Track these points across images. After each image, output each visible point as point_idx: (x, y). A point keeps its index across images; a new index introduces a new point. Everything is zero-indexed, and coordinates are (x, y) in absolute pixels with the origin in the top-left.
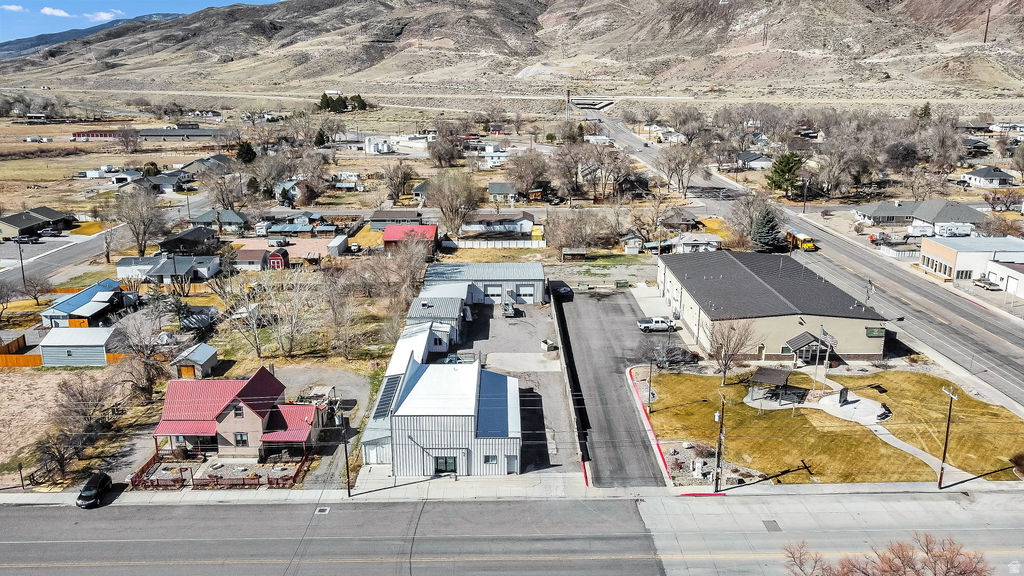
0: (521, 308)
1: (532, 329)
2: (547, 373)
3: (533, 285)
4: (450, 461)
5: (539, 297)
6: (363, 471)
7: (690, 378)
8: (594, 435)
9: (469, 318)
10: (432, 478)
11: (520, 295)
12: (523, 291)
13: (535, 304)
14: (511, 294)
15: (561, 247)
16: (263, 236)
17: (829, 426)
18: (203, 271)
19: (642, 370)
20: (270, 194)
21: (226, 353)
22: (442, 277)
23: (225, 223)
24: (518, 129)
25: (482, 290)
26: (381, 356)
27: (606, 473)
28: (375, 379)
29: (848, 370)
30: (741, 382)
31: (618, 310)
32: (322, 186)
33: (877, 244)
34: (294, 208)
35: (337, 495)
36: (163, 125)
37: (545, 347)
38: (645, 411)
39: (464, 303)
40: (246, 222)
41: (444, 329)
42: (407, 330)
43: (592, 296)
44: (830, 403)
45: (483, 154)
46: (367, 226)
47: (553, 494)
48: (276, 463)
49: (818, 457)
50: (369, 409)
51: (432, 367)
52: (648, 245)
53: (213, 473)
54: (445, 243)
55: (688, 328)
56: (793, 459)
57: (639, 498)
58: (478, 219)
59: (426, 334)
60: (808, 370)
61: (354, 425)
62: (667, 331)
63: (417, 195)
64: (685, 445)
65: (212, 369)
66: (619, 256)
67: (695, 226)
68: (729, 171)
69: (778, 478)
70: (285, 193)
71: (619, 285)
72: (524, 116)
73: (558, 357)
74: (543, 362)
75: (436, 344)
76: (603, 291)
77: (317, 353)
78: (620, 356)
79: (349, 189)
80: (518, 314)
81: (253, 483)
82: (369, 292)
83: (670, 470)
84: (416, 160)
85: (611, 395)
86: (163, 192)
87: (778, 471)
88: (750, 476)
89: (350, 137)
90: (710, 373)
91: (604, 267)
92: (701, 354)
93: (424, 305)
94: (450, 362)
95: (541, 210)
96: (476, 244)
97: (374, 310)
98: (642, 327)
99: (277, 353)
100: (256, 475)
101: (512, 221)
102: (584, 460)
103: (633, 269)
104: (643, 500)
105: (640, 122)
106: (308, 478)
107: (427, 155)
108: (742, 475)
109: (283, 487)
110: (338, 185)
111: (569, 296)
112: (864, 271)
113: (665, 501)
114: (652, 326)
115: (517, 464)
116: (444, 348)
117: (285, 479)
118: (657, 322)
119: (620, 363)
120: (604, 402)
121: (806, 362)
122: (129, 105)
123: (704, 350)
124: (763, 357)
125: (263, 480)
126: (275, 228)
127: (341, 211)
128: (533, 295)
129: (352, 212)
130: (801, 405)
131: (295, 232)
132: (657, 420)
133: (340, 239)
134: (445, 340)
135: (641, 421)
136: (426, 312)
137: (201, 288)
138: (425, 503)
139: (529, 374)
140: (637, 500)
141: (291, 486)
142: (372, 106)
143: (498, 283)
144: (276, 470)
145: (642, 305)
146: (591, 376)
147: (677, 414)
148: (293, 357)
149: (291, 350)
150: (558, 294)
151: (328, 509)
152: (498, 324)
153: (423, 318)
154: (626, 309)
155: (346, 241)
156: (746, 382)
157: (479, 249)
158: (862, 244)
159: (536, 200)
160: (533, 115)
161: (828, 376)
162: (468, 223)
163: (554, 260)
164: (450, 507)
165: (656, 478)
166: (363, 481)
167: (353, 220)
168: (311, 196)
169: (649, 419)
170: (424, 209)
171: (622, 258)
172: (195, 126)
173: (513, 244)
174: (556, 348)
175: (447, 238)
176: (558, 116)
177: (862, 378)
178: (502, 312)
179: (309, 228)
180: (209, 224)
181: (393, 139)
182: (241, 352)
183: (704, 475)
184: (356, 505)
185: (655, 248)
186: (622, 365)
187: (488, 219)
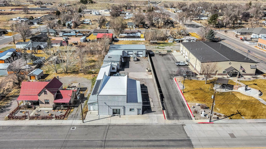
0: (139, 58)
1: (142, 65)
2: (148, 79)
3: (142, 51)
4: (118, 110)
5: (144, 55)
6: (88, 113)
7: (194, 81)
8: (166, 100)
9: (123, 61)
10: (112, 116)
11: (138, 54)
12: (139, 53)
13: (143, 57)
14: (136, 54)
15: (150, 40)
16: (62, 36)
17: (243, 98)
18: (42, 46)
19: (179, 78)
20: (64, 25)
21: (46, 71)
22: (115, 48)
23: (50, 33)
24: (135, 9)
25: (127, 52)
26: (95, 73)
27: (171, 115)
28: (93, 80)
29: (245, 79)
30: (211, 82)
31: (169, 59)
32: (79, 23)
33: (243, 40)
34: (71, 29)
35: (78, 122)
36: (37, 7)
37: (147, 71)
38: (182, 92)
39: (121, 57)
40: (57, 33)
41: (115, 65)
42: (103, 65)
43: (160, 55)
44: (241, 90)
45: (125, 15)
46: (92, 34)
47: (154, 122)
48: (59, 110)
49: (242, 109)
50: (91, 91)
51: (112, 77)
52: (175, 40)
53: (37, 113)
54: (115, 39)
55: (192, 65)
56: (234, 110)
57: (184, 124)
58: (125, 32)
59: (110, 66)
60: (231, 78)
61: (86, 96)
62: (185, 66)
63: (107, 26)
64: (197, 104)
65: (42, 77)
66: (167, 43)
67: (188, 35)
68: (195, 20)
69: (231, 116)
70: (69, 25)
71: (168, 51)
72: (136, 5)
73: (151, 74)
74: (147, 75)
75: (113, 69)
76: (163, 53)
77: (75, 72)
78: (171, 74)
79: (87, 24)
80: (138, 60)
81: (50, 118)
82: (92, 53)
83: (193, 114)
84: (107, 17)
85: (170, 87)
86: (34, 24)
87: (230, 114)
88: (220, 116)
89: (88, 10)
90: (201, 79)
91: (163, 46)
92: (197, 73)
93: (109, 57)
94: (117, 75)
95: (143, 30)
96: (124, 39)
97: (93, 59)
98: (177, 65)
99: (63, 72)
100: (52, 114)
101: (135, 33)
102: (163, 110)
103: (171, 47)
104: (185, 125)
105: (169, 7)
106: (69, 116)
107: (110, 15)
108: (218, 115)
109: (61, 119)
110: (84, 23)
111: (153, 55)
112: (241, 48)
113: (193, 125)
114: (180, 64)
115: (141, 111)
116: (115, 71)
117: (61, 116)
118: (182, 63)
119: (171, 76)
120: (168, 89)
121: (231, 76)
122: (27, 2)
123: (198, 72)
124: (217, 74)
125: (54, 116)
126: (65, 34)
127: (85, 30)
128: (142, 54)
129: (88, 30)
130: (232, 91)
131: (71, 35)
132: (186, 95)
133: (84, 37)
134: (116, 68)
135: (181, 96)
136: (109, 59)
137: (41, 51)
138: (109, 125)
139: (142, 79)
140: (183, 125)
141: (63, 119)
142: (94, 2)
143: (132, 50)
144: (58, 113)
145: (176, 57)
146: (162, 80)
147: (192, 93)
148: (67, 73)
149: (67, 71)
150: (150, 54)
151: (76, 127)
152: (132, 63)
153: (109, 61)
154: (171, 59)
155: (86, 38)
156: (213, 83)
157: (125, 41)
158: (238, 40)
159: (141, 27)
160: (139, 5)
161: (238, 81)
162: (122, 33)
163: (147, 44)
164: (118, 127)
165: (188, 117)
166: (89, 117)
167: (88, 32)
168: (76, 25)
169: (183, 95)
170: (109, 30)
171: (168, 44)
172: (46, 7)
173: (135, 39)
174: (150, 71)
175: (116, 37)
176: (146, 5)
177: (249, 81)
178: (133, 59)
179: (75, 34)
180: (46, 33)
181: (100, 11)
182: (51, 71)
183: (205, 115)
184: (85, 126)
185: (177, 41)
186: (172, 77)
187: (128, 32)
